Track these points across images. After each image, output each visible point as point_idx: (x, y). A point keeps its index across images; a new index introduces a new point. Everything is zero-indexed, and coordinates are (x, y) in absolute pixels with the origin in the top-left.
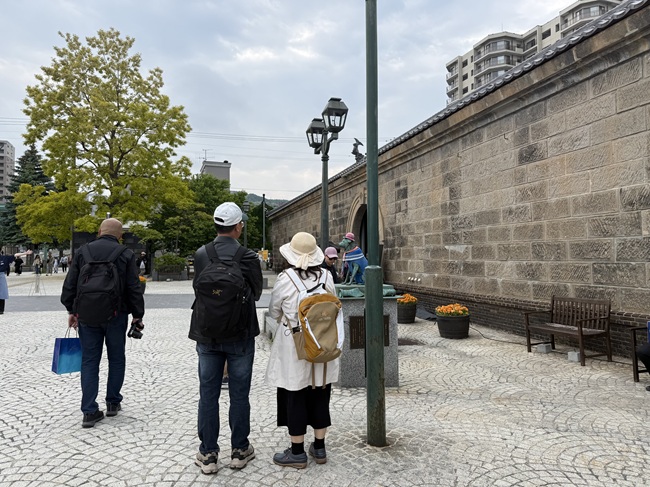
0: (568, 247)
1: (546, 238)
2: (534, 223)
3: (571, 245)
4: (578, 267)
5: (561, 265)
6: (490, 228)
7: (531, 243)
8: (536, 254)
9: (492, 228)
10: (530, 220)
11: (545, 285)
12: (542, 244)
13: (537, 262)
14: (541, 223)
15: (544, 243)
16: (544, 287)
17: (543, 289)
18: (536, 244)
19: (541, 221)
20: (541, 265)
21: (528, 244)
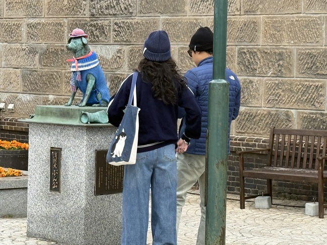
0: (295, 57)
1: (262, 42)
2: (244, 18)
3: (300, 54)
4: (308, 87)
5: (283, 83)
6: (167, 20)
7: (237, 48)
8: (244, 65)
9: (170, 20)
10: (239, 13)
11: (257, 113)
12: (255, 50)
13: (246, 77)
14: (255, 18)
15: (258, 49)
16: (254, 115)
17: (253, 119)
18: (245, 51)
19: (255, 16)
20: (251, 82)
21: (232, 49)
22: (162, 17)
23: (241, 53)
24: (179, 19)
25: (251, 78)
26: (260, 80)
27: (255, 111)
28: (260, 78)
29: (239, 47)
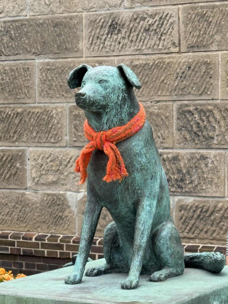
6: (48, 64)
7: (175, 106)
8: (190, 132)
9: (53, 64)
10: (177, 50)
11: (216, 207)
12: (210, 108)
13: (194, 151)
14: (208, 57)
15: (215, 106)
16: (211, 209)
17: (210, 216)
18: (191, 108)
19: (208, 53)
20: (204, 158)
21: (167, 107)
22: (39, 61)
23: (183, 113)
24: (69, 63)
25: (204, 152)
26: (220, 154)
27: (212, 205)
28: (219, 151)
29: (179, 103)
